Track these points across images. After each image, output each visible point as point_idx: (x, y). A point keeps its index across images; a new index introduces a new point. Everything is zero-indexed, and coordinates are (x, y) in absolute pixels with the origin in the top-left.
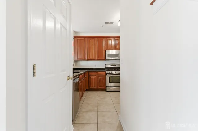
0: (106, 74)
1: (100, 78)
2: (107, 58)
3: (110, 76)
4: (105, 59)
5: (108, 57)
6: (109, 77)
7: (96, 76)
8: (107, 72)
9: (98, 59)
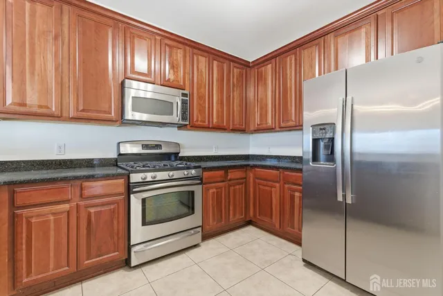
0: (129, 189)
1: (92, 210)
2: (130, 114)
3: (145, 195)
4: (122, 120)
5: (133, 110)
6: (144, 201)
7: (66, 206)
8: (135, 178)
9: (85, 115)
